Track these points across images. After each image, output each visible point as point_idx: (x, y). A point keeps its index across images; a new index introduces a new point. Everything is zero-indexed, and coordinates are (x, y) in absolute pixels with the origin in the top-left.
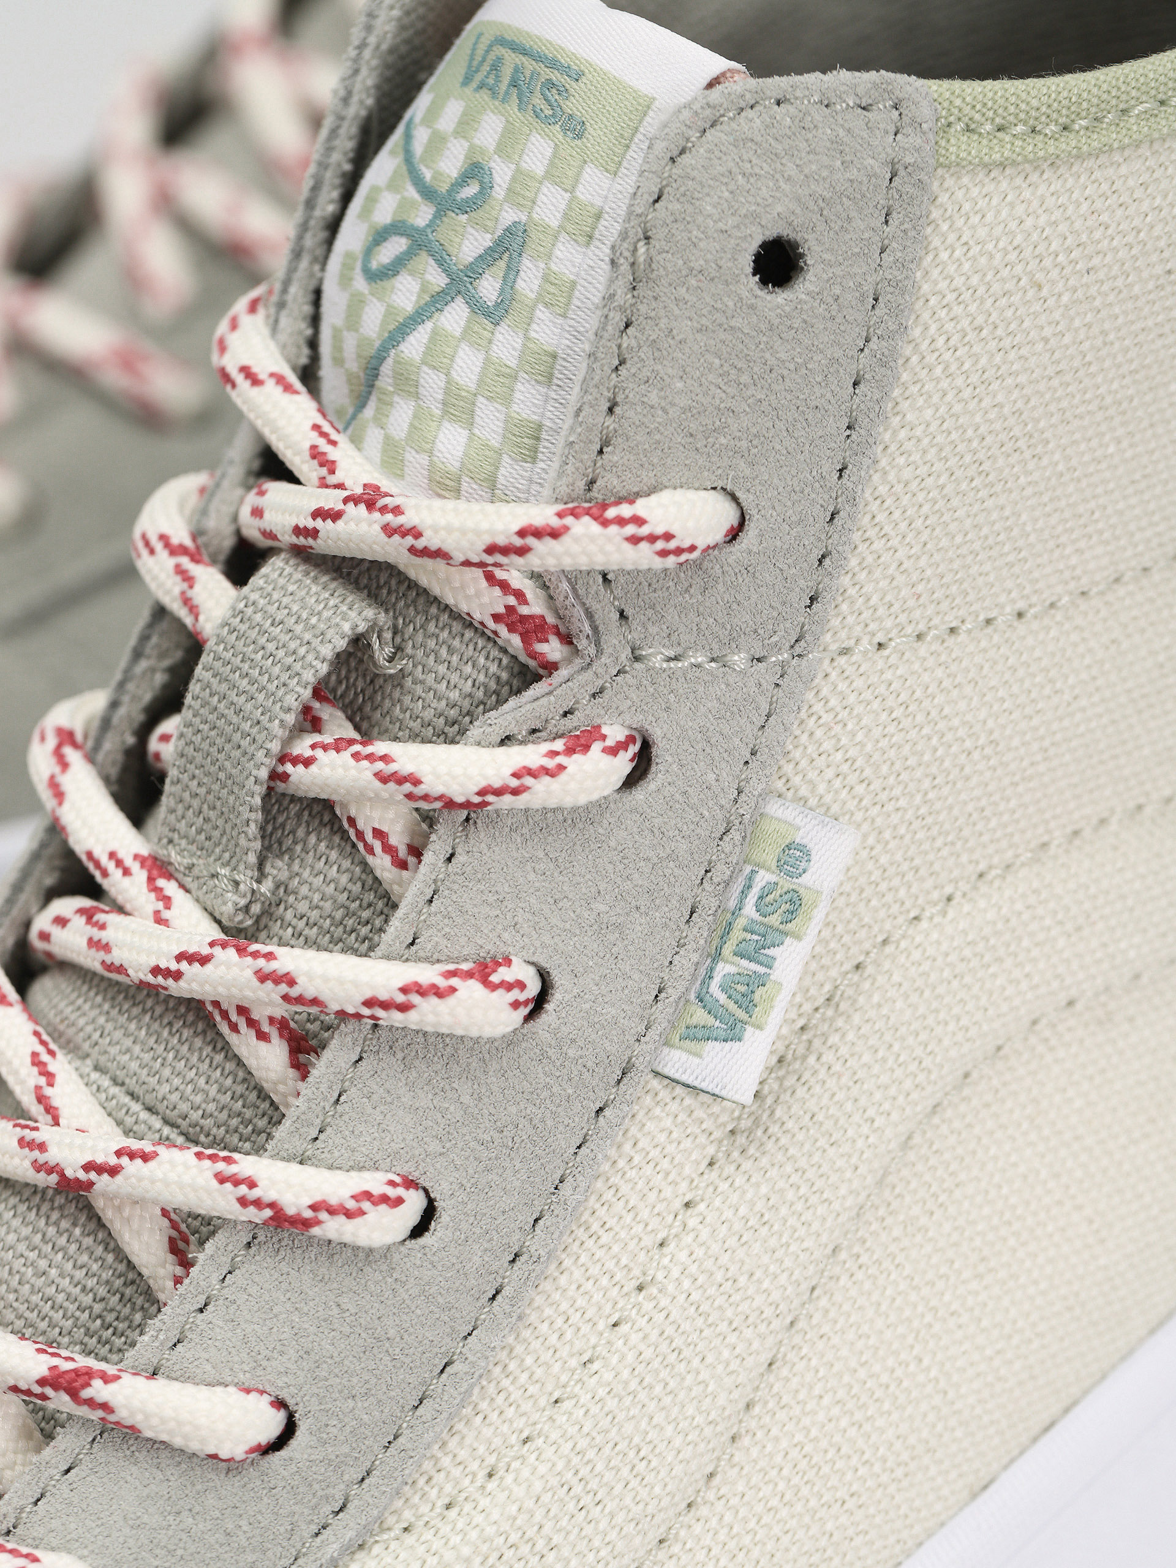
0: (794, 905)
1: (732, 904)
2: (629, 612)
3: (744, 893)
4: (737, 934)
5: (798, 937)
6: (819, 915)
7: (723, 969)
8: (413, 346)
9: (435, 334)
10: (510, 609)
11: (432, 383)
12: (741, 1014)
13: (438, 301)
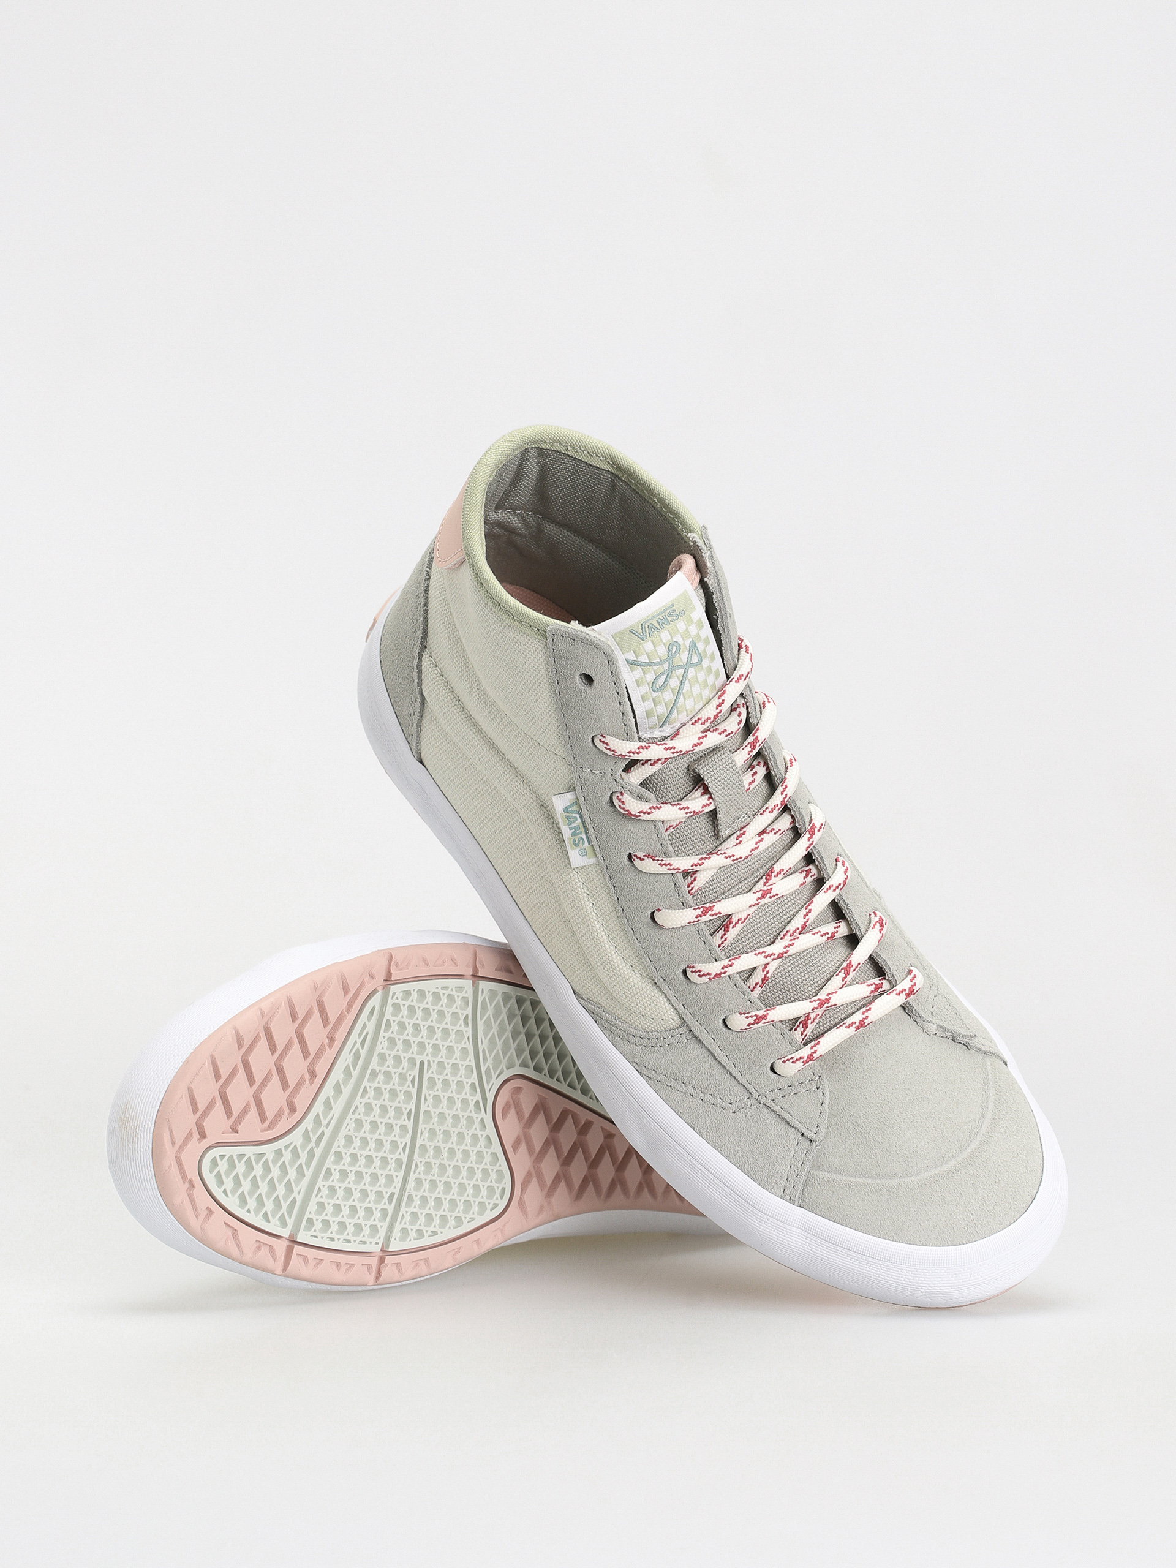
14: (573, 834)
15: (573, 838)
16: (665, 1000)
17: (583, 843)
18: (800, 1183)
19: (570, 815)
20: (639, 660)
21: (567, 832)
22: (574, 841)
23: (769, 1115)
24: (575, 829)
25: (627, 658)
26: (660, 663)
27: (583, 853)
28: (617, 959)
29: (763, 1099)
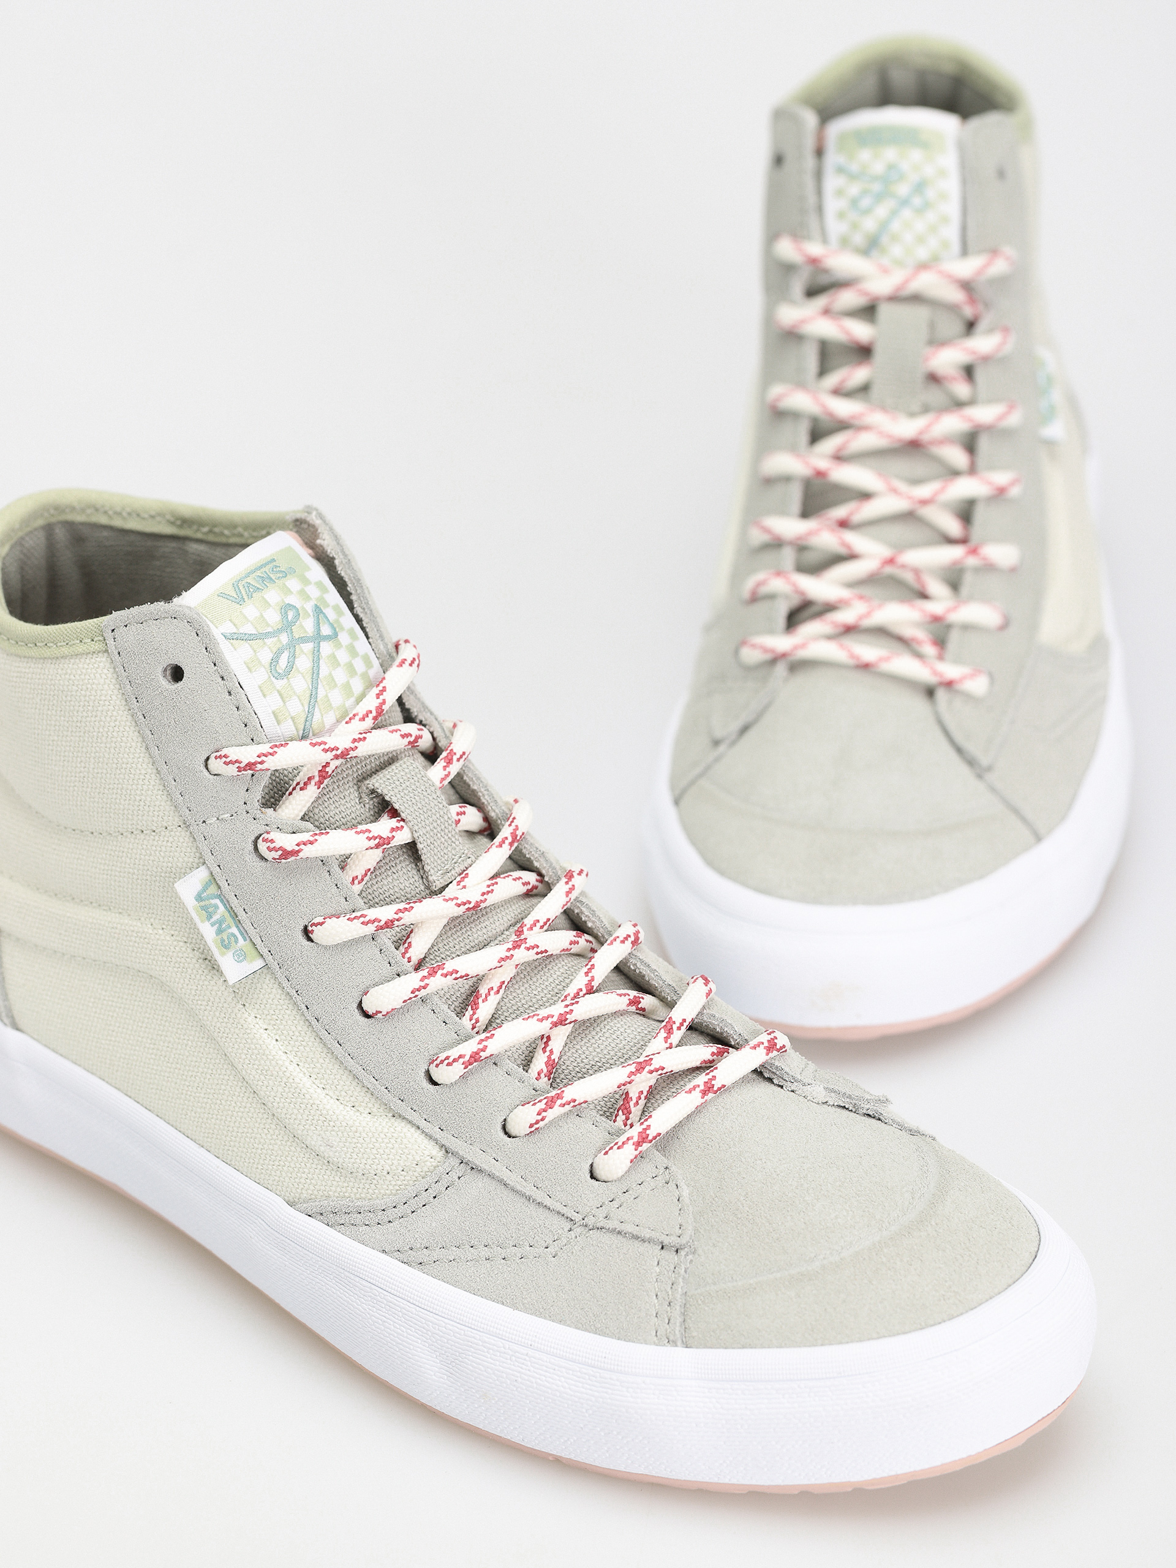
14: (220, 931)
15: (220, 937)
16: (413, 1130)
17: (236, 941)
18: (677, 1309)
19: (207, 902)
20: (242, 632)
21: (208, 931)
22: (223, 941)
23: (606, 1238)
24: (220, 922)
25: (222, 631)
26: (275, 633)
27: (241, 957)
28: (330, 1105)
29: (590, 1221)
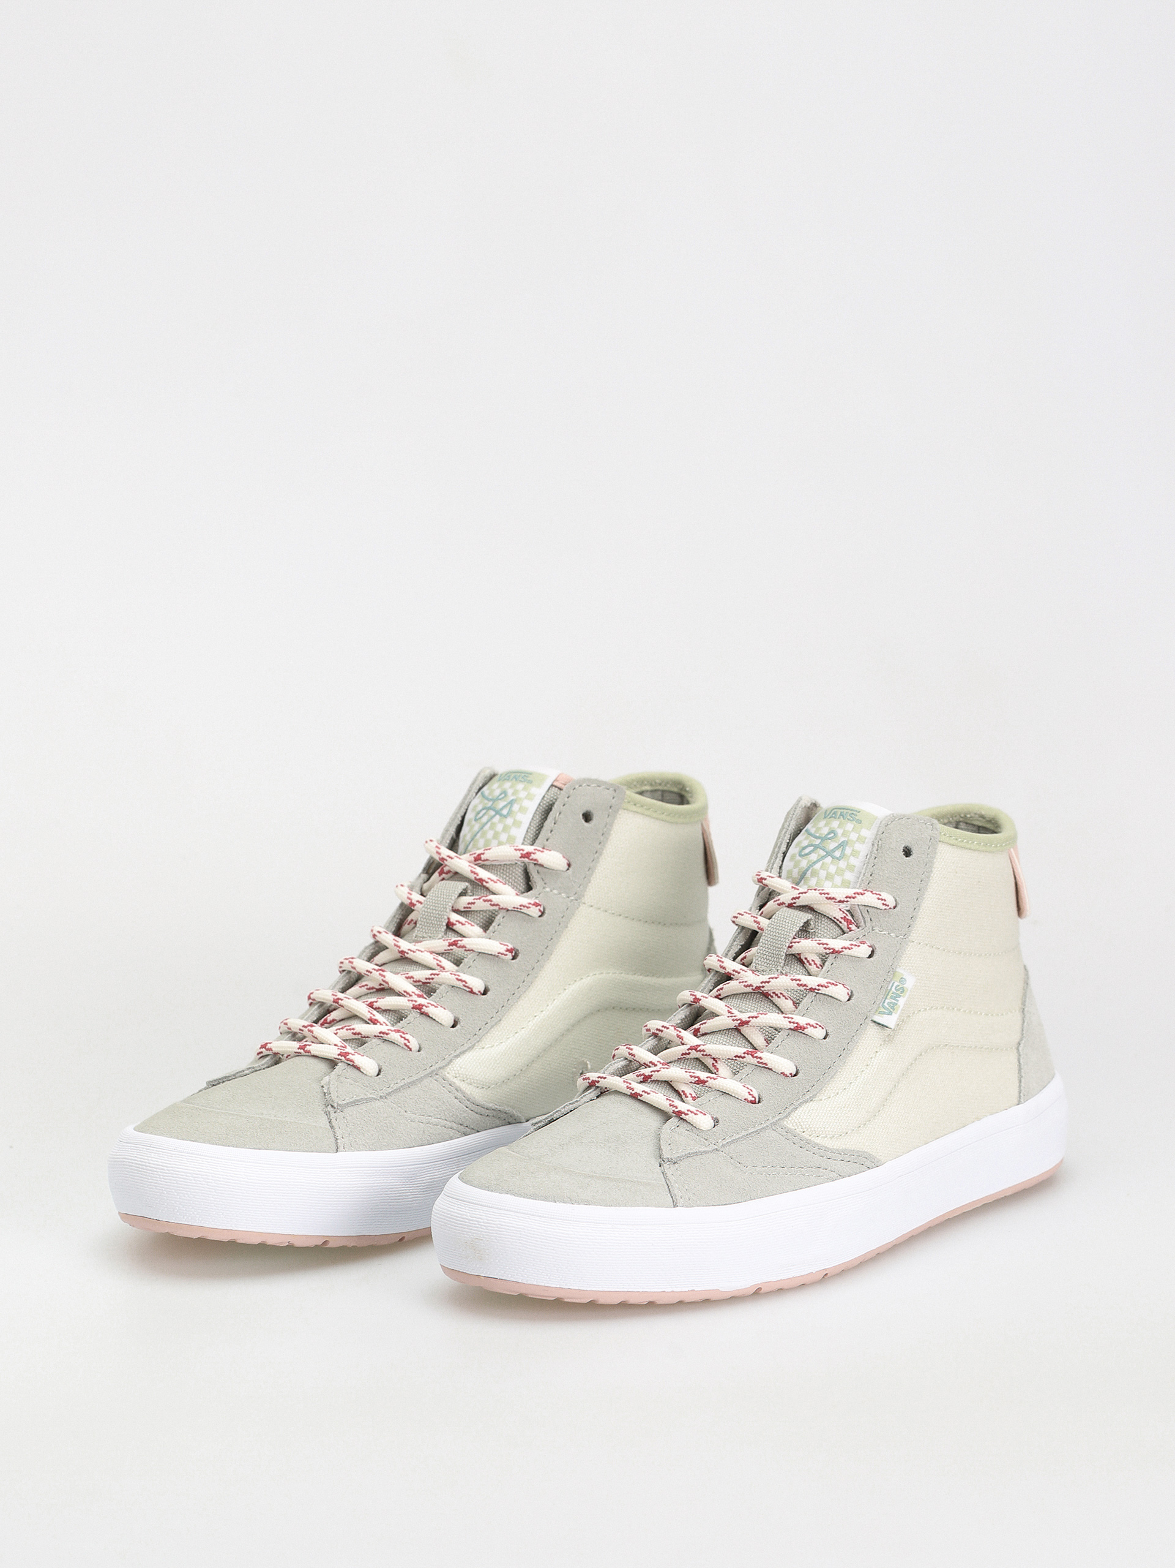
0: (903, 990)
1: (889, 988)
2: (872, 919)
3: (892, 986)
4: (890, 994)
5: (904, 997)
6: (908, 994)
7: (887, 1001)
8: (817, 866)
9: (823, 863)
10: (845, 917)
11: (823, 874)
12: (892, 1010)
13: (823, 858)
